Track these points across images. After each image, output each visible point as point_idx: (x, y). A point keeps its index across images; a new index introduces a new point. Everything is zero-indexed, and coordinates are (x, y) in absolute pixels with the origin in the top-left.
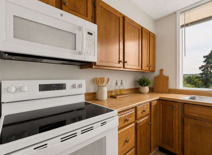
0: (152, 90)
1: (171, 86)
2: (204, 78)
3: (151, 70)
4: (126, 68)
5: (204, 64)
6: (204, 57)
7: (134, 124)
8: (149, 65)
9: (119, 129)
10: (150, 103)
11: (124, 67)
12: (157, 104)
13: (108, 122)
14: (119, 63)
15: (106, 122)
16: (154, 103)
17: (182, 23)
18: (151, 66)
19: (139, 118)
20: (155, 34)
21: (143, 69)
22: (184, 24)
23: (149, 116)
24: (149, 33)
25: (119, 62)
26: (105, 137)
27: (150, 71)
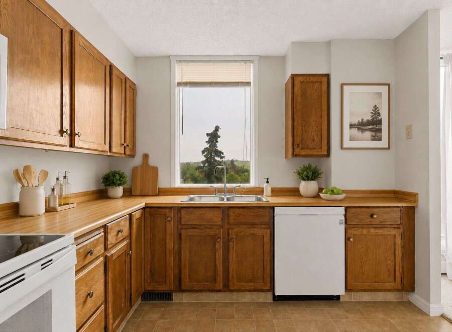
0: (129, 193)
1: (163, 183)
2: (206, 168)
3: (127, 153)
4: (77, 148)
5: (207, 146)
6: (208, 135)
7: (102, 259)
8: (125, 142)
9: (77, 272)
10: (130, 215)
11: (72, 145)
12: (141, 217)
13: (57, 260)
14: (62, 136)
15: (51, 260)
16: (137, 215)
17: (178, 80)
18: (128, 146)
19: (111, 246)
20: (135, 85)
21: (114, 150)
22: (180, 81)
23: (128, 241)
24: (125, 78)
25: (62, 132)
26: (50, 292)
27: (126, 155)
